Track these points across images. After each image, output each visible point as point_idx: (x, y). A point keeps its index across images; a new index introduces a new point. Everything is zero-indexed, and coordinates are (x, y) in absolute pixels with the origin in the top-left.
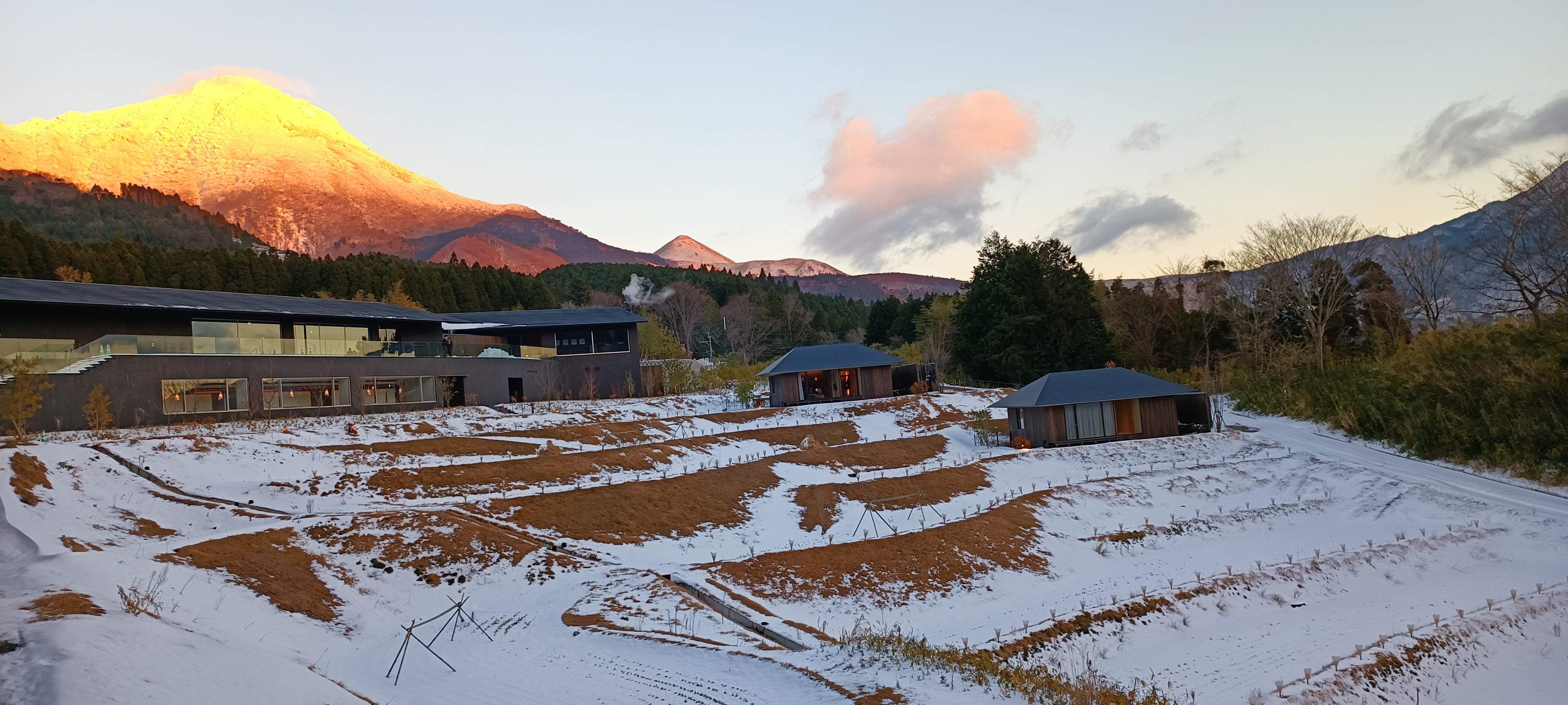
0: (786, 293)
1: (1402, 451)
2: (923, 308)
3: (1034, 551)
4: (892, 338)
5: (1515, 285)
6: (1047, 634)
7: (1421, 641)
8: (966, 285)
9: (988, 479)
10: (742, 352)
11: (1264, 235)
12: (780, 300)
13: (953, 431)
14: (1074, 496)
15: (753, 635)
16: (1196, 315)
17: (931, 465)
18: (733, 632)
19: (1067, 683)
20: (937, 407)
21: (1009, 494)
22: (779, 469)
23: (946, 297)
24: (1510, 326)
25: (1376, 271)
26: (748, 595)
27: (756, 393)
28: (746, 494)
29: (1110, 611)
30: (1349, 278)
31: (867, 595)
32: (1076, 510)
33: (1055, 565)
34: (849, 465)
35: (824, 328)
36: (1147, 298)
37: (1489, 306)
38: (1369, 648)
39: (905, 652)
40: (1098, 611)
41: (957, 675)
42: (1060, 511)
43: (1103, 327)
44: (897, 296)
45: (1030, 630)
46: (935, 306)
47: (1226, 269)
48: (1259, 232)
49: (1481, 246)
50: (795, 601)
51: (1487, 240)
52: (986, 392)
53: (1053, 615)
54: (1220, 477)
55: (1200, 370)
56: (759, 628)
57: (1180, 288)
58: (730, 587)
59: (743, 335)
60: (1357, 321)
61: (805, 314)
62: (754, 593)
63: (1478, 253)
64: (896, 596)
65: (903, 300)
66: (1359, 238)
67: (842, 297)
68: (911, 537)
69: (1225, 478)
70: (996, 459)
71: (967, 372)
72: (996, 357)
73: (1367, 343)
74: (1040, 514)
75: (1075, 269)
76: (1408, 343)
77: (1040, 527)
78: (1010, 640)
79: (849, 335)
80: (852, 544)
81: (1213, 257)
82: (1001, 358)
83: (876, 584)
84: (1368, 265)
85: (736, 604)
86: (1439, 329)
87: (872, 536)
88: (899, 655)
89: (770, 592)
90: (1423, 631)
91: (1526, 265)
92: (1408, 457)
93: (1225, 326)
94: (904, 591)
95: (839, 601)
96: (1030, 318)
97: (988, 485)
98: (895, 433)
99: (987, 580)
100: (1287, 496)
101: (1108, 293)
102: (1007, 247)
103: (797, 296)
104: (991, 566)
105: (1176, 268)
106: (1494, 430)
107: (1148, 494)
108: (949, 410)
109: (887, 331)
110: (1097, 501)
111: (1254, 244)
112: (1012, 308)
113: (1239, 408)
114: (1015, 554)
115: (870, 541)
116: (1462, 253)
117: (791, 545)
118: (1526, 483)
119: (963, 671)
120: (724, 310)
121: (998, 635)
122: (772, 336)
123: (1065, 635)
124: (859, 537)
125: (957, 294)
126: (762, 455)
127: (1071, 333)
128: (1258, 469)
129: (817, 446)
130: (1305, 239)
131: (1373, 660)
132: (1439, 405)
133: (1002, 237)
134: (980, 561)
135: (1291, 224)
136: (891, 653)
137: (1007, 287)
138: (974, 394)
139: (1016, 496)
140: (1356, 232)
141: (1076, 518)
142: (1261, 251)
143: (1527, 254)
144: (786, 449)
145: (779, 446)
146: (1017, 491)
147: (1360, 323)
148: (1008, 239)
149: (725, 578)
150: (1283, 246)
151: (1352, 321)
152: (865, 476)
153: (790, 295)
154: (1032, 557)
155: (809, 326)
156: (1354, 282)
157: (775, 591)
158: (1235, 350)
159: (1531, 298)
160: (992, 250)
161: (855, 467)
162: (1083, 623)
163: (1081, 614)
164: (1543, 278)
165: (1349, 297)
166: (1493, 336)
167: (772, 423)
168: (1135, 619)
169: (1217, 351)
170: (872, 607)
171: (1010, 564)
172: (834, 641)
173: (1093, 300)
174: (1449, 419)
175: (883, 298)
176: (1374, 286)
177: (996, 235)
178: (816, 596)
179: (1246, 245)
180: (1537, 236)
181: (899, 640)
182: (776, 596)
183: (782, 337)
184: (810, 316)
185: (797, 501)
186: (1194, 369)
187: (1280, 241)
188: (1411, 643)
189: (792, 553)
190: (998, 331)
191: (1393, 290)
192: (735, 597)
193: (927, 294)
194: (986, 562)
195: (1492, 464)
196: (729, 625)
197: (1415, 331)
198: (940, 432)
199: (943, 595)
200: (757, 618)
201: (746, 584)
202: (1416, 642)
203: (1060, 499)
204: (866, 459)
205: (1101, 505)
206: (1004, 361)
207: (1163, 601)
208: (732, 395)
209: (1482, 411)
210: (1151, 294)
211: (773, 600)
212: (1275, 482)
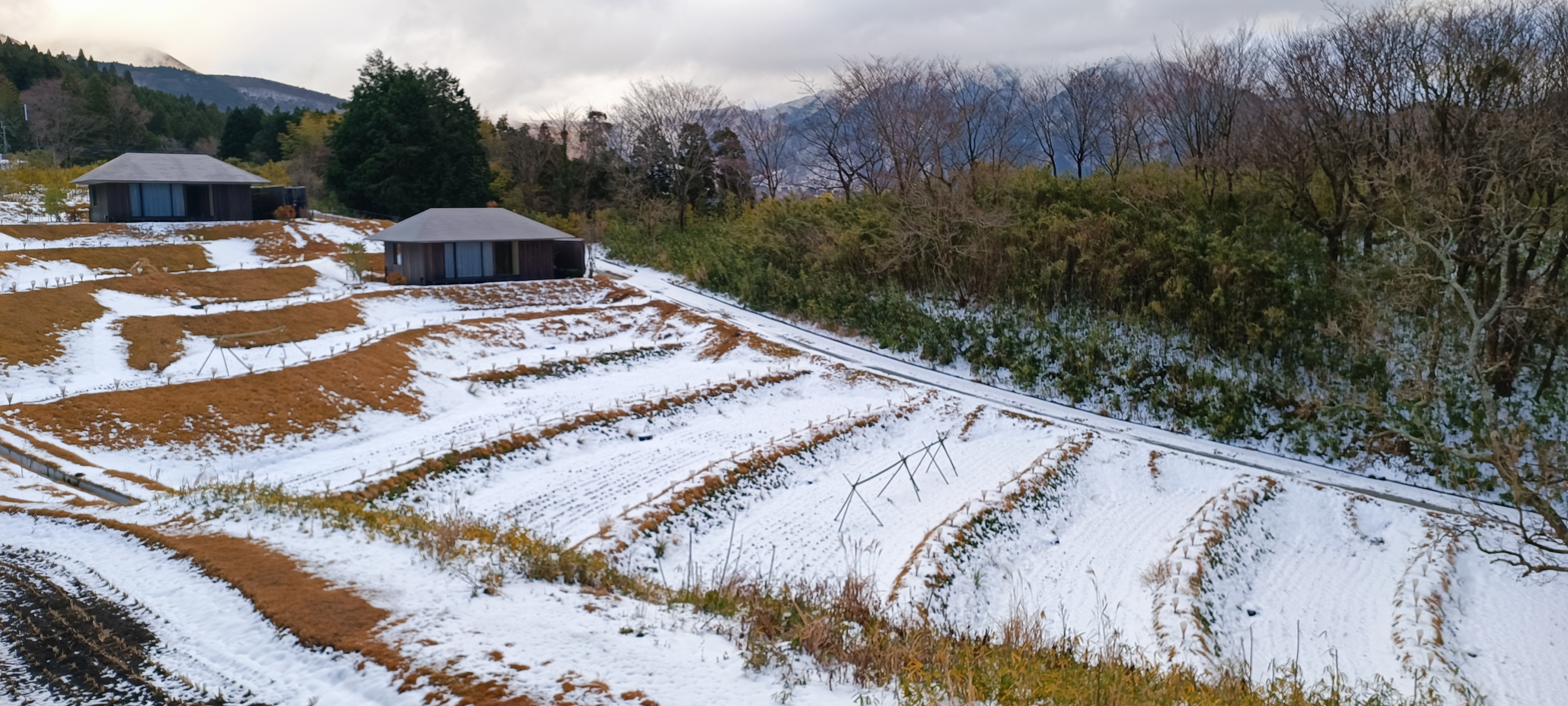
0: (115, 84)
1: (740, 303)
2: (291, 126)
3: (405, 390)
4: (253, 154)
5: (835, 166)
6: (417, 473)
7: (739, 465)
8: (342, 104)
9: (360, 316)
10: (51, 151)
11: (644, 93)
12: (106, 92)
13: (322, 264)
14: (450, 336)
15: (63, 488)
16: (577, 163)
17: (296, 300)
18: (36, 486)
19: (434, 521)
20: (305, 237)
21: (382, 331)
22: (105, 297)
23: (319, 115)
24: (829, 200)
25: (732, 140)
26: (58, 443)
27: (71, 204)
28: (56, 326)
29: (478, 448)
30: (711, 144)
31: (213, 439)
32: (451, 350)
33: (429, 404)
34: (195, 296)
35: (164, 132)
36: (531, 141)
37: (815, 182)
38: (700, 472)
39: (259, 500)
40: (467, 448)
41: (319, 521)
42: (434, 351)
43: (487, 165)
44: (260, 106)
45: (396, 469)
46: (307, 123)
47: (607, 121)
48: (639, 90)
49: (814, 129)
50: (120, 448)
51: (819, 124)
52: (361, 224)
53: (422, 454)
54: (588, 321)
55: (578, 217)
56: (72, 480)
57: (564, 134)
58: (34, 434)
59: (53, 130)
60: (713, 185)
61: (139, 113)
62: (67, 441)
63: (811, 134)
64: (248, 440)
65: (268, 111)
66: (722, 107)
67: (189, 99)
68: (269, 376)
69: (594, 322)
70: (370, 296)
71: (341, 200)
72: (374, 186)
73: (721, 205)
74: (415, 354)
75: (463, 103)
76: (752, 207)
77: (414, 368)
78: (376, 479)
79: (198, 144)
80: (196, 384)
81: (597, 109)
82: (379, 188)
83: (225, 428)
84: (727, 134)
85: (42, 454)
86: (776, 198)
87: (222, 374)
88: (251, 503)
89: (87, 439)
90: (742, 456)
91: (845, 149)
92: (744, 309)
93: (603, 177)
94: (258, 433)
95: (177, 446)
96: (414, 148)
97: (361, 322)
98: (253, 262)
99: (355, 421)
100: (645, 341)
101: (494, 131)
102: (391, 69)
103: (129, 89)
104: (358, 406)
105: (562, 115)
106: (809, 288)
107: (522, 336)
108: (318, 240)
109: (247, 145)
110: (473, 341)
111: (634, 101)
112: (395, 136)
113: (610, 256)
114: (385, 394)
115: (218, 381)
116: (800, 133)
117: (117, 385)
118: (826, 333)
119: (323, 516)
120: (24, 96)
121: (363, 476)
122: (96, 135)
123: (432, 473)
124: (206, 375)
125: (333, 112)
126: (77, 279)
127: (454, 168)
128: (623, 315)
129: (153, 272)
130: (678, 103)
131: (702, 483)
132: (771, 264)
133: (386, 57)
134: (347, 401)
135: (667, 86)
136: (241, 503)
137: (390, 112)
138: (349, 225)
139: (388, 334)
140: (720, 102)
141: (450, 358)
142: (640, 109)
143: (846, 140)
144: (111, 273)
145: (102, 270)
146: (390, 328)
147: (717, 186)
148: (393, 60)
149: (25, 424)
150: (659, 107)
151: (710, 184)
152: (214, 309)
153: (120, 88)
154: (403, 395)
155: (145, 128)
156: (715, 148)
157: (94, 438)
158: (610, 200)
159: (846, 178)
160: (375, 70)
161: (202, 298)
162: (451, 461)
163: (449, 452)
164: (856, 162)
165: (710, 162)
166: (817, 208)
167: (94, 242)
168: (502, 456)
169: (594, 200)
170: (219, 452)
171: (380, 404)
172: (171, 492)
173: (480, 137)
174: (777, 278)
175: (243, 106)
176: (730, 154)
177: (380, 55)
178: (148, 442)
179: (627, 100)
180: (855, 126)
181: (252, 487)
182: (95, 443)
183: (108, 138)
184: (146, 115)
185: (124, 335)
186: (573, 216)
187: (657, 102)
188: (732, 467)
189: (118, 393)
190: (378, 159)
191: (744, 158)
192: (39, 445)
193: (297, 108)
194: (354, 402)
195: (805, 317)
196: (30, 477)
197: (759, 197)
198: (309, 264)
199: (304, 438)
200: (70, 468)
201: (55, 430)
202: (736, 466)
203: (435, 338)
204: (217, 289)
205: (477, 346)
206: (382, 192)
207: (530, 438)
208: (36, 204)
209: (802, 272)
210: (536, 138)
211: (92, 448)
212: (636, 327)
